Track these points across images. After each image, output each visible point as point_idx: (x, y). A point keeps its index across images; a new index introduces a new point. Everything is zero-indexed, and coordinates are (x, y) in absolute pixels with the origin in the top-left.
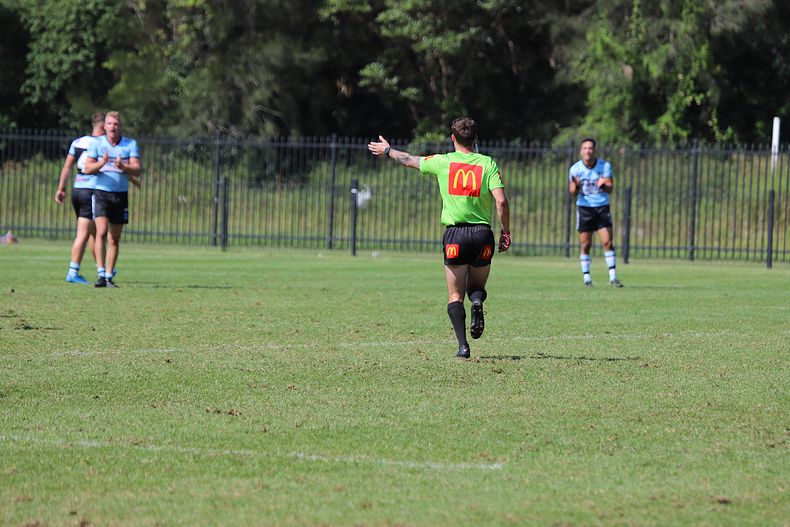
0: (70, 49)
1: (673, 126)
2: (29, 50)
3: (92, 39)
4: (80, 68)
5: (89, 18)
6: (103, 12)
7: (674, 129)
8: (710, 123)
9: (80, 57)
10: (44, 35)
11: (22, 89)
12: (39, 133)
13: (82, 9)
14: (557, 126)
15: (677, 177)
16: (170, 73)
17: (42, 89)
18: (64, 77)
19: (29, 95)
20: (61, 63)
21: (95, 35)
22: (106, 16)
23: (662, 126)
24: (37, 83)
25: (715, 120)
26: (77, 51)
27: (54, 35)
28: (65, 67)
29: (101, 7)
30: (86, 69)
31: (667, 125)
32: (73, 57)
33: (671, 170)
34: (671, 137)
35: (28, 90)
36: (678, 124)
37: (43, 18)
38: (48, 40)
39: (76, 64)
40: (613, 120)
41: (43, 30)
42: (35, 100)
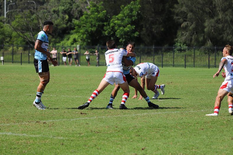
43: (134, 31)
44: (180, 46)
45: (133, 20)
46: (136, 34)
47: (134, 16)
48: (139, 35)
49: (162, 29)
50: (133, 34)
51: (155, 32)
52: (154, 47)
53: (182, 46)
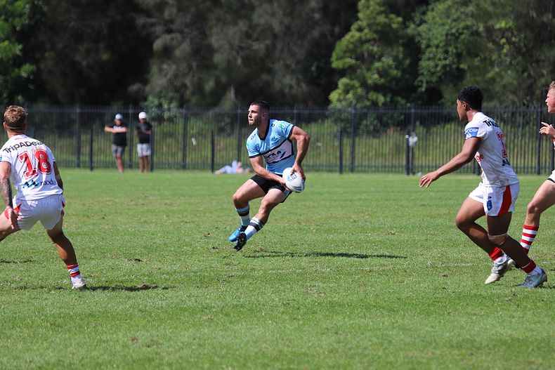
0: (442, 57)
2: (420, 60)
3: (454, 51)
4: (448, 69)
5: (453, 38)
6: (462, 34)
9: (447, 62)
10: (429, 50)
11: (416, 83)
12: (425, 109)
13: (450, 32)
16: (497, 69)
17: (427, 82)
18: (439, 74)
19: (421, 86)
20: (437, 66)
21: (456, 48)
22: (463, 36)
24: (424, 79)
26: (445, 59)
27: (434, 49)
28: (439, 69)
29: (460, 31)
30: (451, 69)
32: (444, 62)
35: (420, 84)
37: (429, 39)
38: (430, 53)
39: (445, 66)
41: (428, 46)
42: (423, 89)
43: (18, 62)
44: (160, 106)
45: (18, 28)
46: (26, 70)
47: (21, 16)
48: (37, 74)
49: (105, 56)
50: (17, 70)
51: (84, 63)
52: (79, 108)
53: (166, 106)
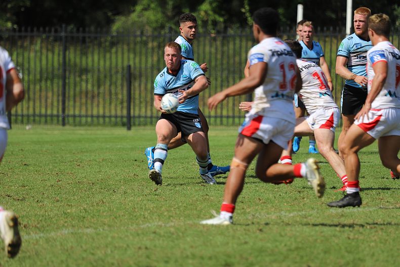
1: (210, 12)
7: (213, 16)
8: (243, 10)
14: (110, 14)
15: (219, 56)
23: (202, 13)
25: (247, 7)
31: (206, 12)
33: (213, 50)
34: (210, 22)
36: (215, 11)
40: (159, 9)
